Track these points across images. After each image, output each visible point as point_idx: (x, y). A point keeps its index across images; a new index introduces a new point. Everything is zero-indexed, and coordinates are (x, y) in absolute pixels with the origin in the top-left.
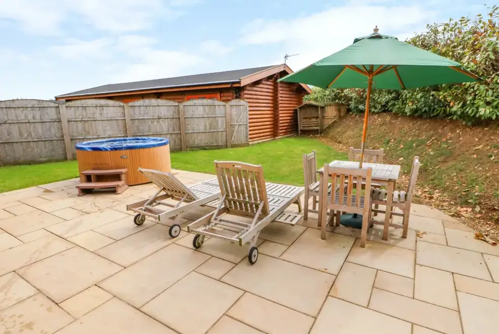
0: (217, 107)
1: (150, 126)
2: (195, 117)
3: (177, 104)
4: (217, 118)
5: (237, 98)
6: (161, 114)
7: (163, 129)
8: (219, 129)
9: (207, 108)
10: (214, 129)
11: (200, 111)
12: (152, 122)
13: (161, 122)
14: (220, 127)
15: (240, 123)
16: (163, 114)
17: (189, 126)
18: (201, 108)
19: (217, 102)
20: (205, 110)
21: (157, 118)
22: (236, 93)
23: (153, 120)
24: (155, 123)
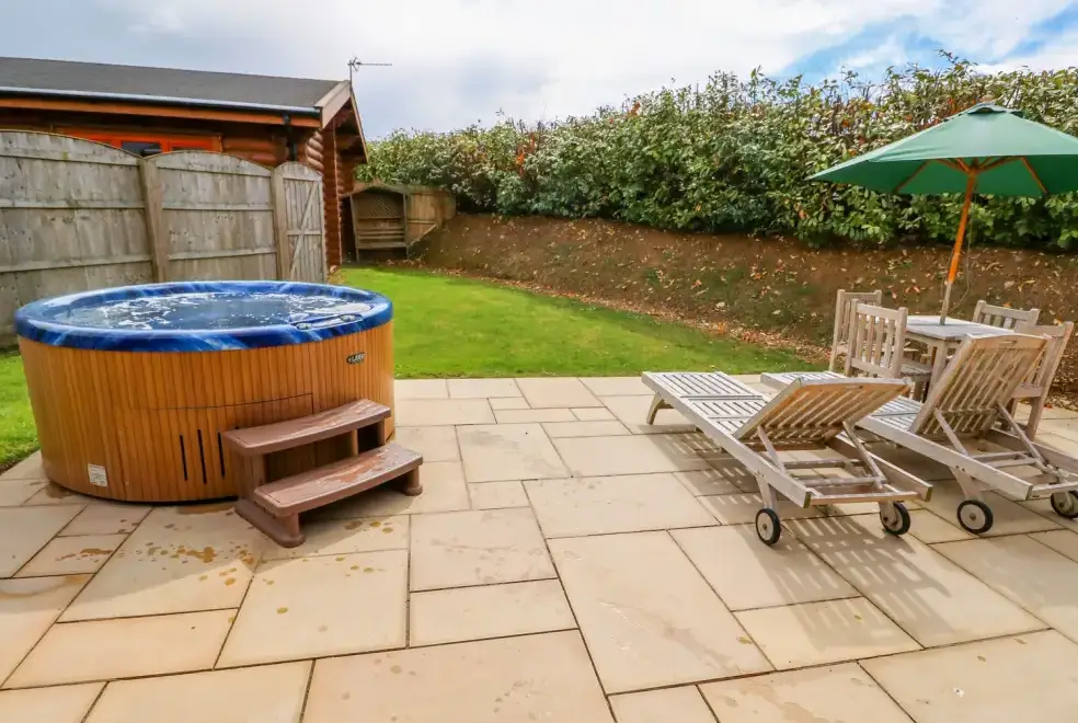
0: (248, 179)
1: (37, 237)
2: (188, 207)
3: (131, 160)
4: (250, 215)
5: (292, 158)
6: (79, 192)
7: (88, 249)
8: (258, 247)
9: (222, 181)
10: (246, 248)
11: (202, 191)
12: (44, 220)
13: (79, 222)
14: (259, 240)
15: (307, 233)
16: (85, 195)
17: (174, 238)
18: (205, 182)
19: (247, 167)
20: (216, 185)
21: (63, 204)
22: (290, 145)
23: (49, 216)
24: (59, 224)
